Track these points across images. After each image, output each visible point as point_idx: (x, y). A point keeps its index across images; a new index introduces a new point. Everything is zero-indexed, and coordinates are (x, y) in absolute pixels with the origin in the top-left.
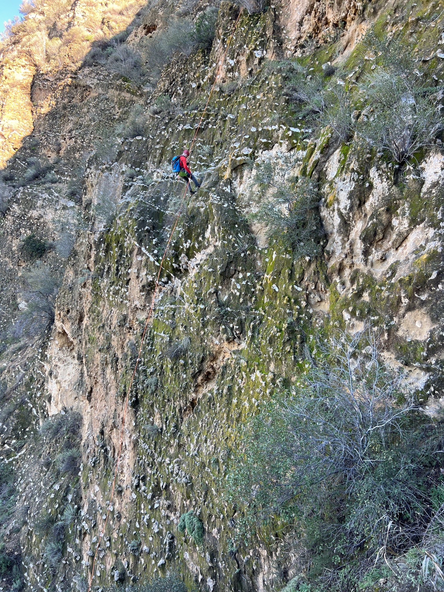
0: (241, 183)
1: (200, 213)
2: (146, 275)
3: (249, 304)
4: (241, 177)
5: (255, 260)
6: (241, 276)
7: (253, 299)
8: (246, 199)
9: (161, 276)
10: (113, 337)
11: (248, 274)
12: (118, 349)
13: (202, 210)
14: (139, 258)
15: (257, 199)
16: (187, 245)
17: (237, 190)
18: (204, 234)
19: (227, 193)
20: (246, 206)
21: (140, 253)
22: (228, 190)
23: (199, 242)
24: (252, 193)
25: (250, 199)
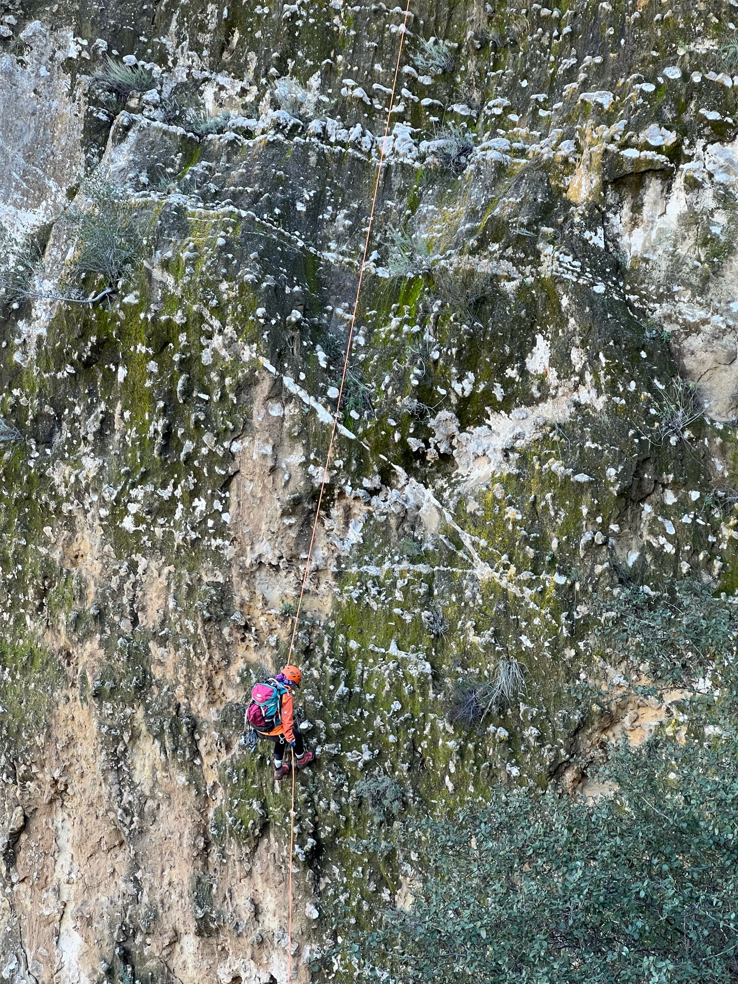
0: (634, 223)
1: (504, 296)
2: (305, 464)
3: (706, 578)
4: (637, 208)
5: (707, 455)
6: (670, 498)
7: (717, 564)
8: (659, 275)
9: (362, 471)
10: (156, 651)
11: (695, 495)
12: (189, 693)
13: (510, 287)
14: (276, 410)
15: (695, 280)
16: (464, 387)
17: (624, 241)
18: (522, 359)
19: (595, 248)
20: (660, 299)
21: (278, 392)
22: (597, 240)
23: (507, 383)
24: (677, 262)
25: (671, 278)
